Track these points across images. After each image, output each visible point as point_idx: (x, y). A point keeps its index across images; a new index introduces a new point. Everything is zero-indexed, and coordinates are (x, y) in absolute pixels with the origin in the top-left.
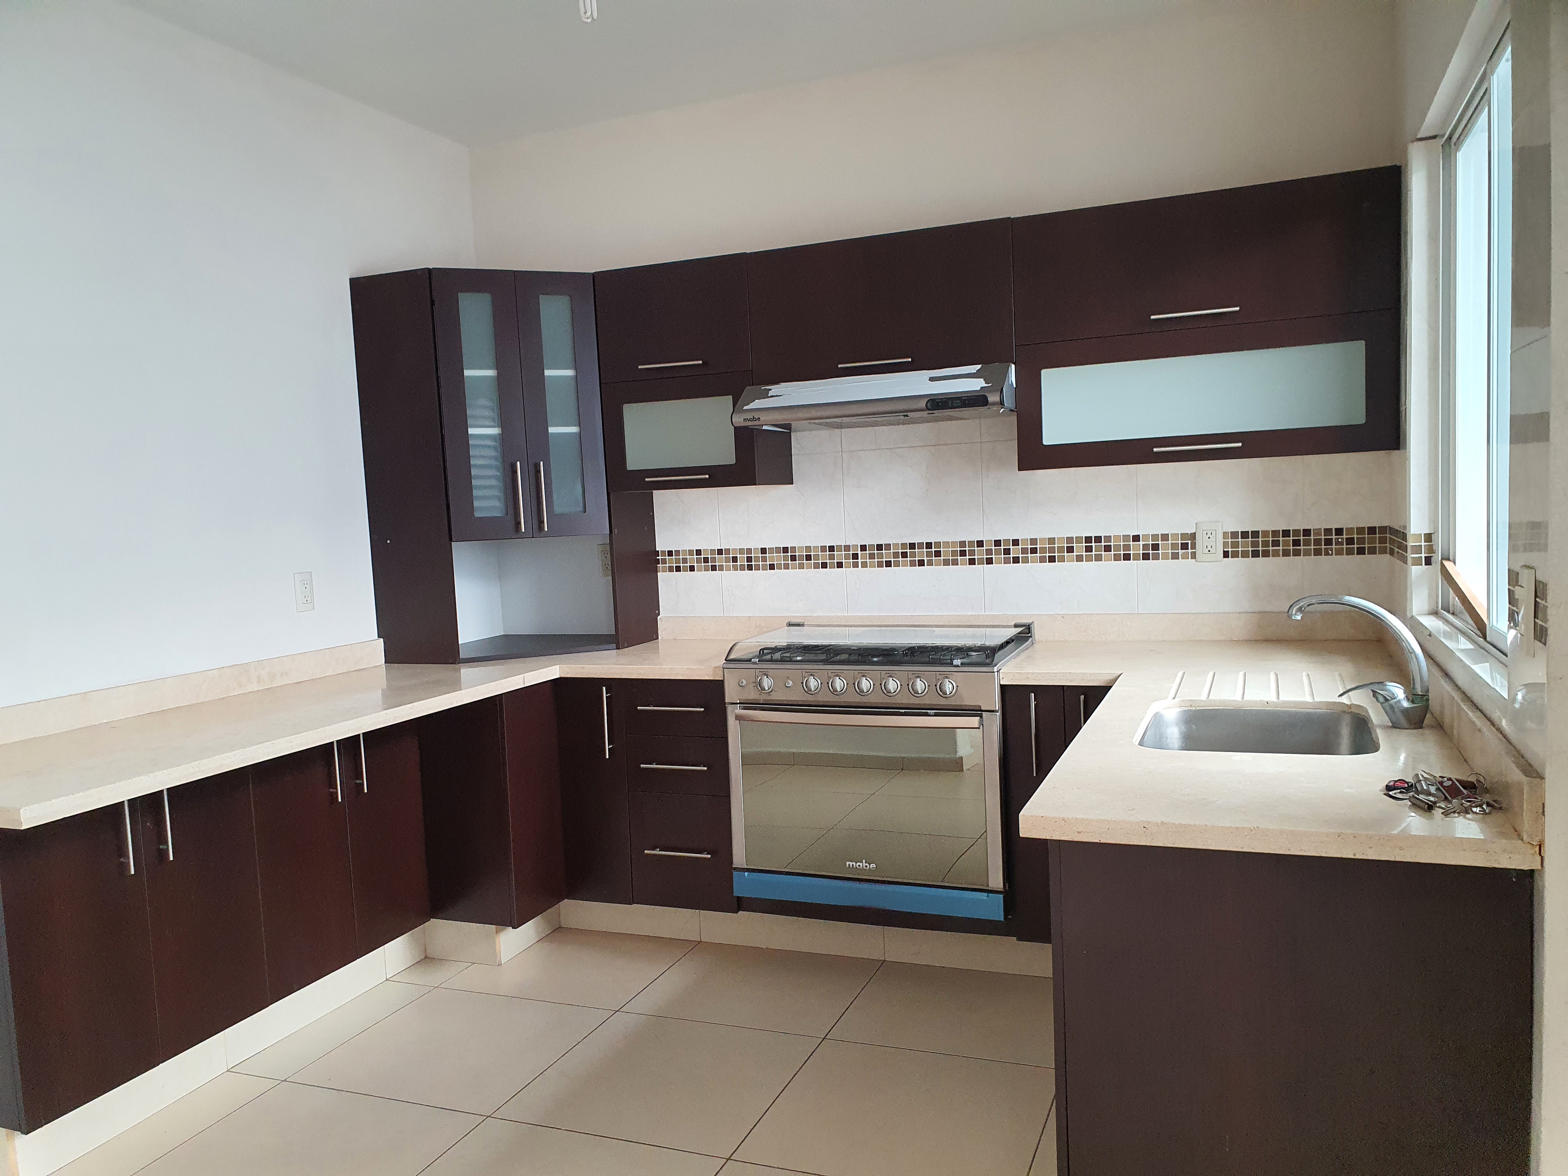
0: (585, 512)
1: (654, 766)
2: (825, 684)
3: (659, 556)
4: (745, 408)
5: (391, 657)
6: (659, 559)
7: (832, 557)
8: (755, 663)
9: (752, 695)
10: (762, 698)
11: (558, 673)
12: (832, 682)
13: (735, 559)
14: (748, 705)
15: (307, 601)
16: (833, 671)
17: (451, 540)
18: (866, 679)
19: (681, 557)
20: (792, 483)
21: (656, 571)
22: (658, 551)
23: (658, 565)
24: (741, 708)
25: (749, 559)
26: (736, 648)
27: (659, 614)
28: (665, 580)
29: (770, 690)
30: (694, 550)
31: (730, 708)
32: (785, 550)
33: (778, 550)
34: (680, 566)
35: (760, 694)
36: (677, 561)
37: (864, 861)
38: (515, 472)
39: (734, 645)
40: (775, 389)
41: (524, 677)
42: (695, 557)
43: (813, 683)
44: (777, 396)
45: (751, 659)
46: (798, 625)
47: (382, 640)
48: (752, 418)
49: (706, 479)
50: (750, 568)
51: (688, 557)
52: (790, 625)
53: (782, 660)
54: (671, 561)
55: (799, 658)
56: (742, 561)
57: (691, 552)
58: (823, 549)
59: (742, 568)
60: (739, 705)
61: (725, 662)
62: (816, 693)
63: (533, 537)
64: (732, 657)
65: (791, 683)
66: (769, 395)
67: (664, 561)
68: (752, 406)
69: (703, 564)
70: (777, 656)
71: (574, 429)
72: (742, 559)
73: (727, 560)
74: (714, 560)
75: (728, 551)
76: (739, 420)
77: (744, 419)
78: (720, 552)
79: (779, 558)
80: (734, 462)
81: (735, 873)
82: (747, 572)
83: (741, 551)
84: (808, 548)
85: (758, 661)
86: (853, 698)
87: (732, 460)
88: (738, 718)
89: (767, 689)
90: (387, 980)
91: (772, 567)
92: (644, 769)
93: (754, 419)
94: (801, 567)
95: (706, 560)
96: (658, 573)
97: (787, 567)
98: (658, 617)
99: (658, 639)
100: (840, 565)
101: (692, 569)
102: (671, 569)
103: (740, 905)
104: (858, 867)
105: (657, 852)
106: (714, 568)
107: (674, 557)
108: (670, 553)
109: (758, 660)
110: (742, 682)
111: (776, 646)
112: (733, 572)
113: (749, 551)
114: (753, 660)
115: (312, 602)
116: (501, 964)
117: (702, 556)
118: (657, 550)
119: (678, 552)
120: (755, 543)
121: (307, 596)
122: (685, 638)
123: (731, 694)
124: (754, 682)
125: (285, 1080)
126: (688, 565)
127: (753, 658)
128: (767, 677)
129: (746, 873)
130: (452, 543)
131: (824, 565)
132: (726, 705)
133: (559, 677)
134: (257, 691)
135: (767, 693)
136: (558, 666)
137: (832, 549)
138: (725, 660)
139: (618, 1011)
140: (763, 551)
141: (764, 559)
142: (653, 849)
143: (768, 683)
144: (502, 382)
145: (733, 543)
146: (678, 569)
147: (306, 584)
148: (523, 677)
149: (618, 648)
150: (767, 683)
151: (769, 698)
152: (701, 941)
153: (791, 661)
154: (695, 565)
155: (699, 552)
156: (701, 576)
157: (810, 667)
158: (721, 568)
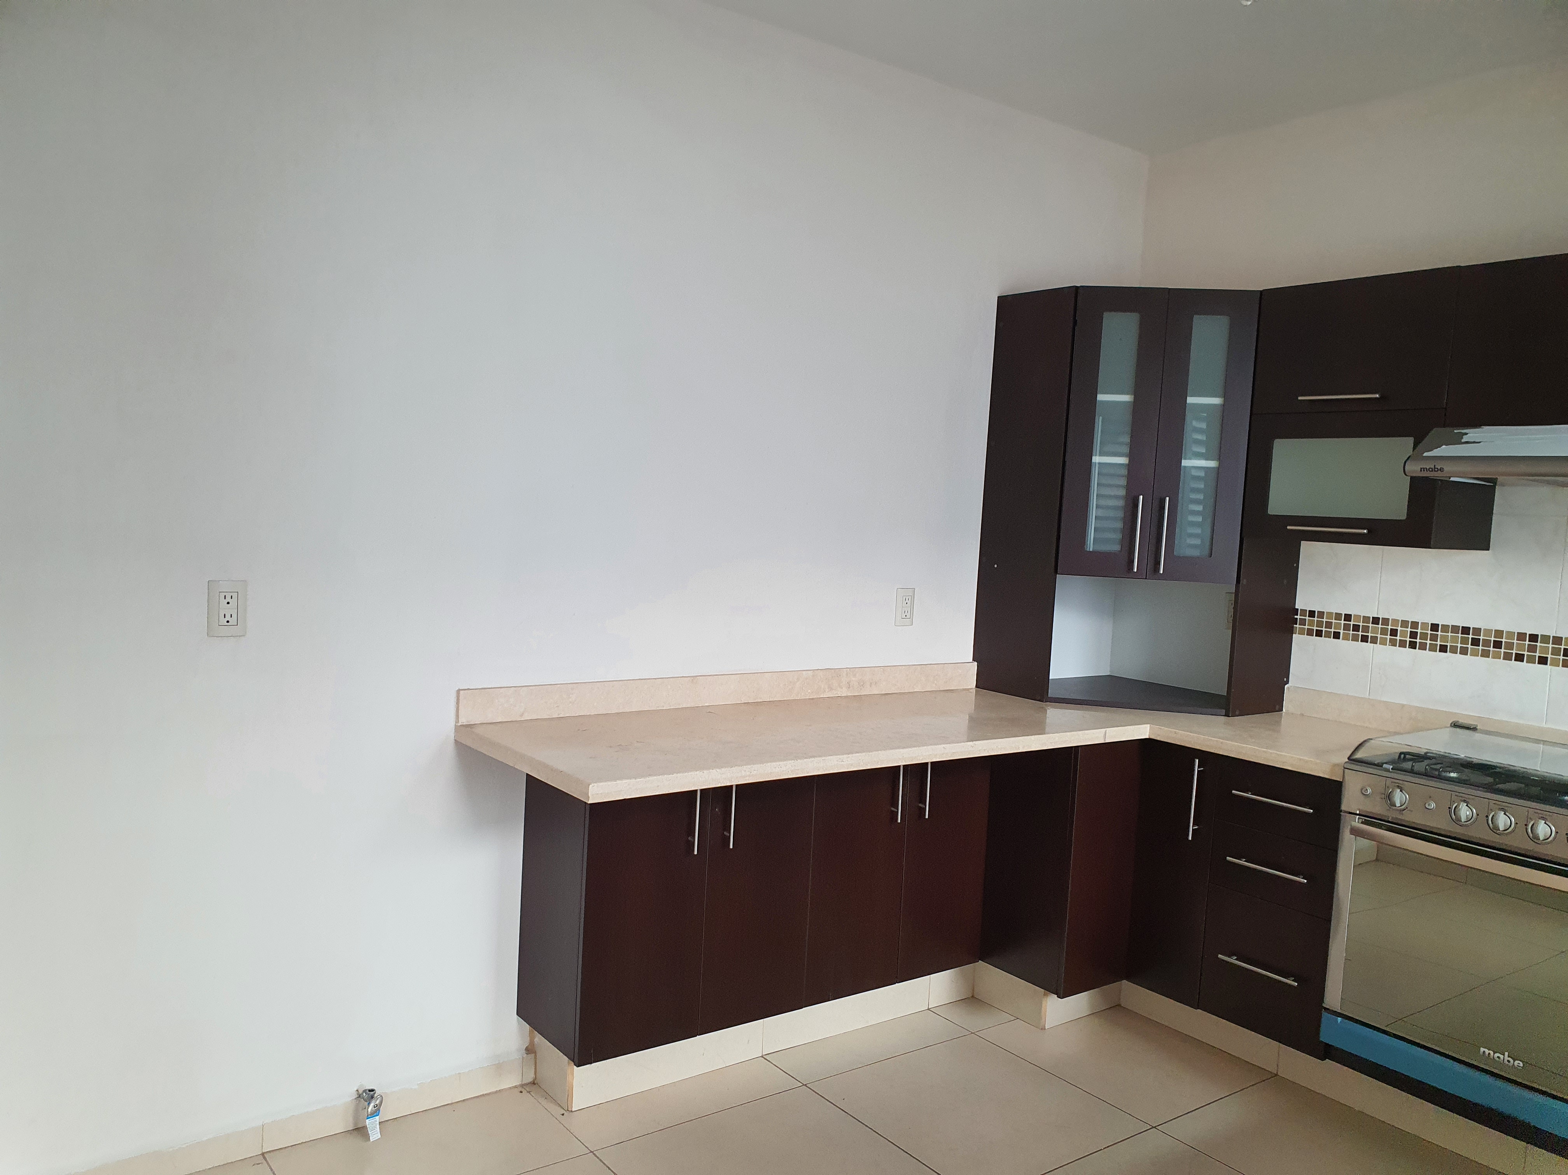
0: (1211, 557)
1: (1242, 862)
2: (1482, 816)
3: (1297, 615)
4: (1425, 454)
5: (981, 683)
6: (1297, 618)
7: (1532, 649)
8: (1387, 770)
9: (1377, 808)
10: (1391, 815)
11: (1148, 733)
12: (1493, 816)
13: (1394, 632)
14: (1369, 819)
15: (906, 616)
16: (1497, 802)
17: (1056, 572)
18: (1545, 823)
19: (1325, 620)
20: (1488, 550)
21: (1291, 632)
22: (1298, 609)
23: (1295, 626)
24: (1360, 821)
25: (1413, 635)
26: (1367, 744)
27: (1287, 682)
28: (1302, 645)
29: (1403, 807)
30: (1342, 614)
31: (1346, 818)
32: (1466, 630)
33: (1455, 629)
34: (1322, 631)
35: (1388, 810)
36: (1320, 624)
37: (1506, 1054)
38: (1136, 506)
39: (1365, 741)
40: (1472, 434)
41: (1106, 731)
42: (1343, 622)
43: (1465, 812)
44: (1474, 442)
45: (1383, 764)
46: (1468, 728)
47: (976, 663)
48: (1433, 467)
49: (1364, 534)
50: (1413, 645)
51: (1334, 621)
52: (1455, 725)
53: (1426, 775)
54: (1311, 623)
55: (1453, 775)
56: (1404, 634)
57: (1338, 616)
58: (1521, 636)
59: (1402, 644)
60: (1358, 817)
61: (1347, 760)
62: (1466, 826)
63: (1146, 579)
64: (1359, 755)
65: (1433, 805)
66: (1463, 441)
67: (1303, 622)
68: (1436, 452)
69: (1351, 632)
70: (1420, 766)
71: (1212, 464)
72: (1403, 634)
73: (1383, 632)
74: (1366, 629)
75: (1386, 621)
76: (1414, 468)
77: (1421, 468)
78: (1376, 621)
79: (1454, 639)
80: (1404, 518)
81: (1325, 1015)
82: (1408, 650)
83: (1405, 623)
84: (1499, 633)
85: (1392, 769)
86: (1520, 843)
87: (1402, 515)
88: (1355, 832)
89: (1398, 804)
90: (929, 1009)
91: (1443, 649)
92: (1229, 862)
93: (1435, 469)
94: (1486, 654)
95: (1356, 628)
96: (1294, 635)
97: (1464, 651)
98: (1286, 686)
99: (1282, 710)
100: (1543, 661)
101: (1337, 636)
102: (1310, 633)
103: (1326, 1052)
104: (1497, 1059)
105: (1233, 960)
106: (1365, 639)
107: (1316, 619)
108: (1312, 614)
109: (1391, 767)
110: (1367, 790)
111: (1427, 753)
112: (1389, 648)
113: (1415, 624)
114: (1385, 766)
115: (911, 618)
116: (1045, 1029)
117: (1352, 623)
118: (1296, 608)
119: (1321, 614)
120: (1425, 616)
121: (906, 612)
122: (1315, 716)
123: (1351, 801)
124: (1382, 794)
125: (805, 1085)
126: (1333, 630)
127: (1386, 763)
128: (1400, 791)
129: (1339, 1018)
130: (1057, 575)
131: (1519, 658)
132: (1341, 813)
133: (1148, 737)
134: (846, 697)
135: (1398, 810)
136: (1149, 725)
137: (1534, 638)
138: (1348, 758)
139: (1155, 1127)
140: (1435, 627)
141: (1434, 638)
142: (1229, 956)
143: (1401, 797)
144: (1137, 408)
145: (1396, 613)
146: (1319, 634)
147: (907, 599)
148: (1104, 732)
149: (1227, 715)
150: (1399, 798)
151: (1400, 817)
152: (1276, 1075)
153: (1440, 778)
154: (1342, 632)
155: (1348, 617)
156: (1347, 647)
157: (1463, 790)
158: (1374, 641)
